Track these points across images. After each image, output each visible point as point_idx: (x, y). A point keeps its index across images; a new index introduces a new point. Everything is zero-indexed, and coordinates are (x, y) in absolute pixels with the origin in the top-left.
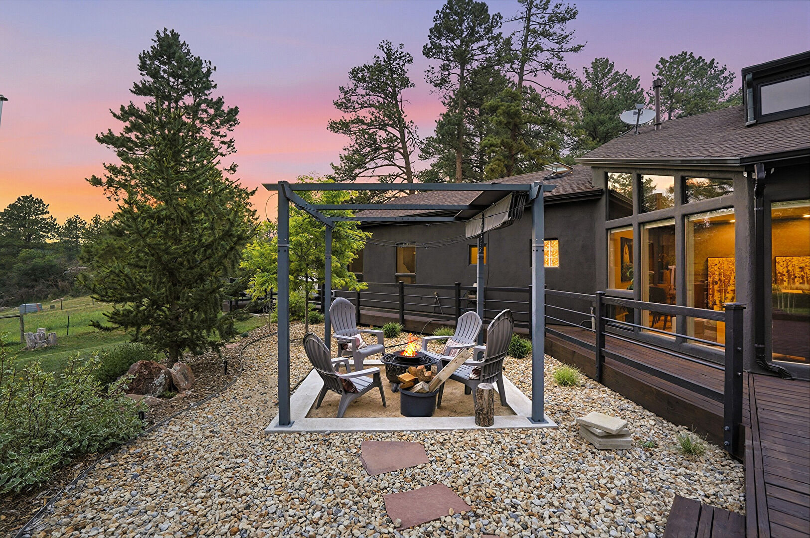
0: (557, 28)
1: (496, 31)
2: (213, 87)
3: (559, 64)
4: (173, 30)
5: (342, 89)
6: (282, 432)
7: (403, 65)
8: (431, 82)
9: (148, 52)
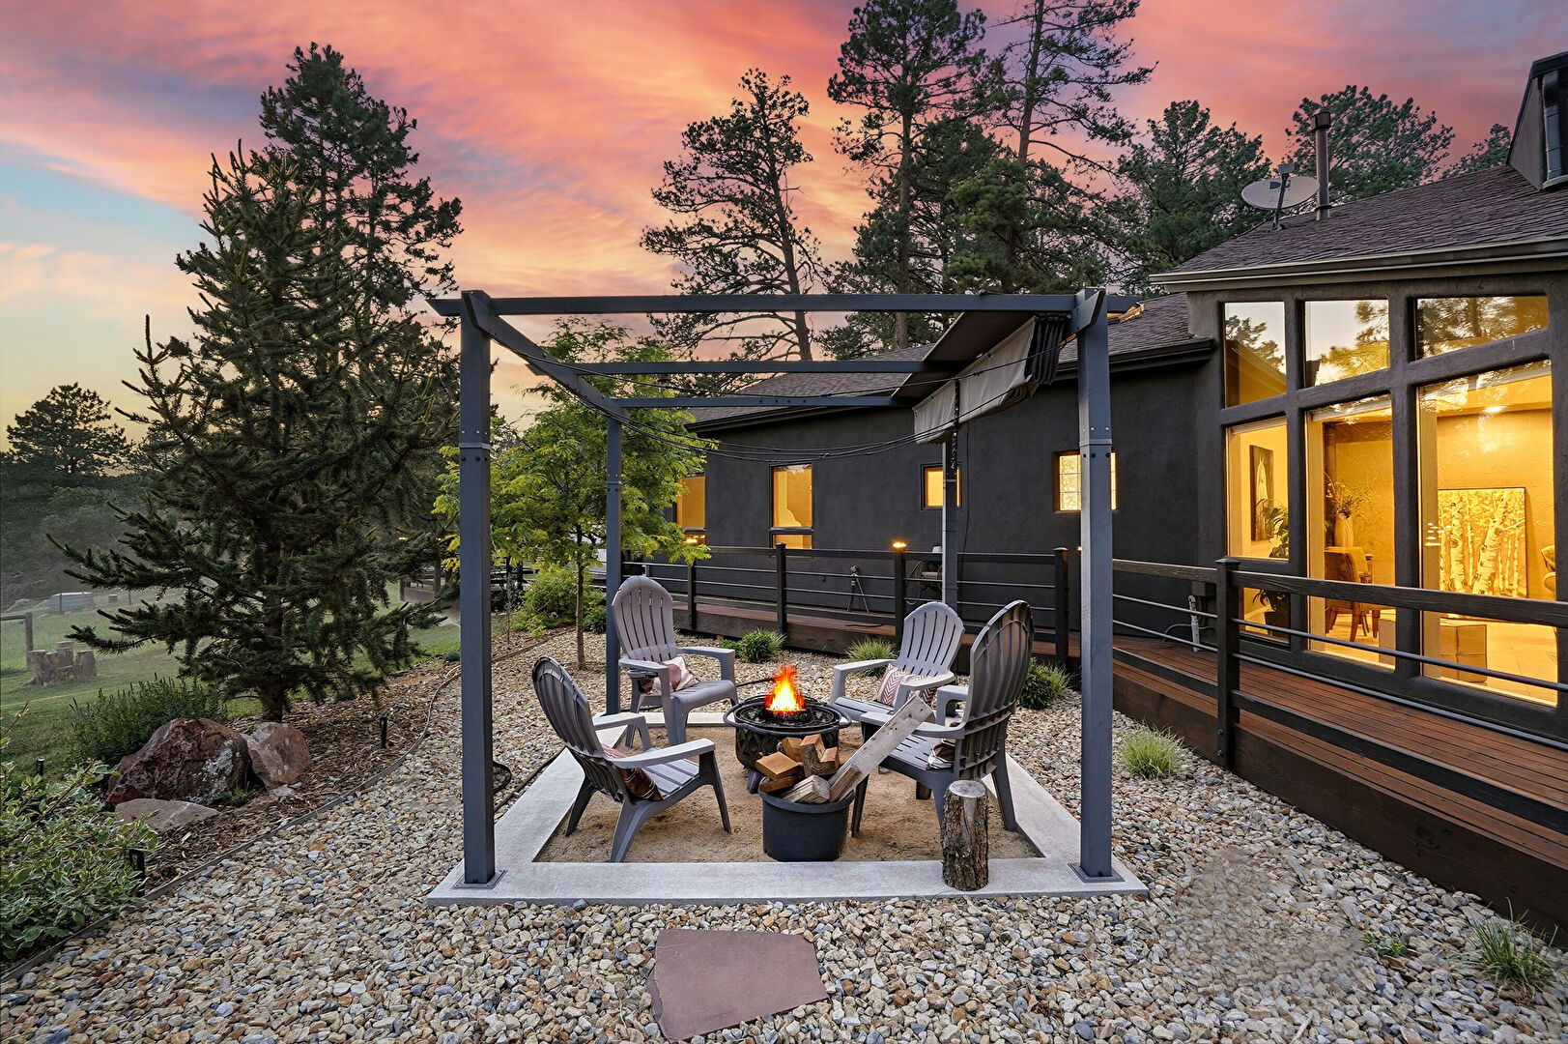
0: (1097, 35)
1: (972, 48)
2: (409, 160)
3: (1102, 108)
4: (329, 47)
5: (669, 166)
6: (468, 902)
7: (790, 118)
8: (844, 150)
9: (280, 91)
